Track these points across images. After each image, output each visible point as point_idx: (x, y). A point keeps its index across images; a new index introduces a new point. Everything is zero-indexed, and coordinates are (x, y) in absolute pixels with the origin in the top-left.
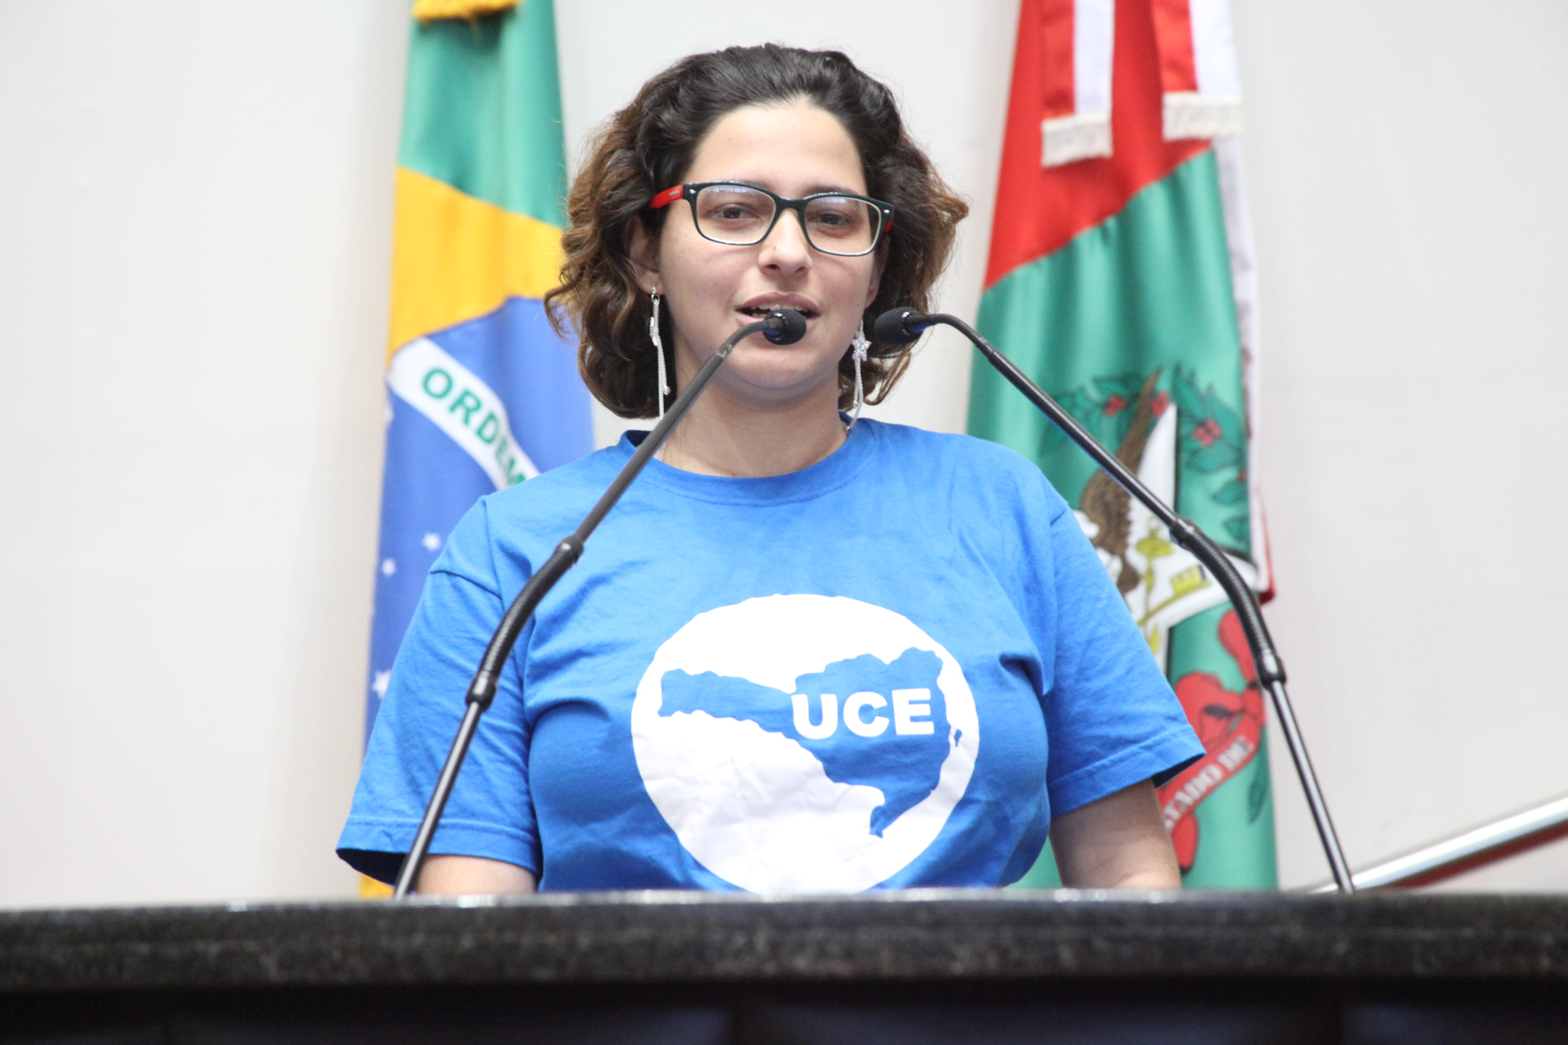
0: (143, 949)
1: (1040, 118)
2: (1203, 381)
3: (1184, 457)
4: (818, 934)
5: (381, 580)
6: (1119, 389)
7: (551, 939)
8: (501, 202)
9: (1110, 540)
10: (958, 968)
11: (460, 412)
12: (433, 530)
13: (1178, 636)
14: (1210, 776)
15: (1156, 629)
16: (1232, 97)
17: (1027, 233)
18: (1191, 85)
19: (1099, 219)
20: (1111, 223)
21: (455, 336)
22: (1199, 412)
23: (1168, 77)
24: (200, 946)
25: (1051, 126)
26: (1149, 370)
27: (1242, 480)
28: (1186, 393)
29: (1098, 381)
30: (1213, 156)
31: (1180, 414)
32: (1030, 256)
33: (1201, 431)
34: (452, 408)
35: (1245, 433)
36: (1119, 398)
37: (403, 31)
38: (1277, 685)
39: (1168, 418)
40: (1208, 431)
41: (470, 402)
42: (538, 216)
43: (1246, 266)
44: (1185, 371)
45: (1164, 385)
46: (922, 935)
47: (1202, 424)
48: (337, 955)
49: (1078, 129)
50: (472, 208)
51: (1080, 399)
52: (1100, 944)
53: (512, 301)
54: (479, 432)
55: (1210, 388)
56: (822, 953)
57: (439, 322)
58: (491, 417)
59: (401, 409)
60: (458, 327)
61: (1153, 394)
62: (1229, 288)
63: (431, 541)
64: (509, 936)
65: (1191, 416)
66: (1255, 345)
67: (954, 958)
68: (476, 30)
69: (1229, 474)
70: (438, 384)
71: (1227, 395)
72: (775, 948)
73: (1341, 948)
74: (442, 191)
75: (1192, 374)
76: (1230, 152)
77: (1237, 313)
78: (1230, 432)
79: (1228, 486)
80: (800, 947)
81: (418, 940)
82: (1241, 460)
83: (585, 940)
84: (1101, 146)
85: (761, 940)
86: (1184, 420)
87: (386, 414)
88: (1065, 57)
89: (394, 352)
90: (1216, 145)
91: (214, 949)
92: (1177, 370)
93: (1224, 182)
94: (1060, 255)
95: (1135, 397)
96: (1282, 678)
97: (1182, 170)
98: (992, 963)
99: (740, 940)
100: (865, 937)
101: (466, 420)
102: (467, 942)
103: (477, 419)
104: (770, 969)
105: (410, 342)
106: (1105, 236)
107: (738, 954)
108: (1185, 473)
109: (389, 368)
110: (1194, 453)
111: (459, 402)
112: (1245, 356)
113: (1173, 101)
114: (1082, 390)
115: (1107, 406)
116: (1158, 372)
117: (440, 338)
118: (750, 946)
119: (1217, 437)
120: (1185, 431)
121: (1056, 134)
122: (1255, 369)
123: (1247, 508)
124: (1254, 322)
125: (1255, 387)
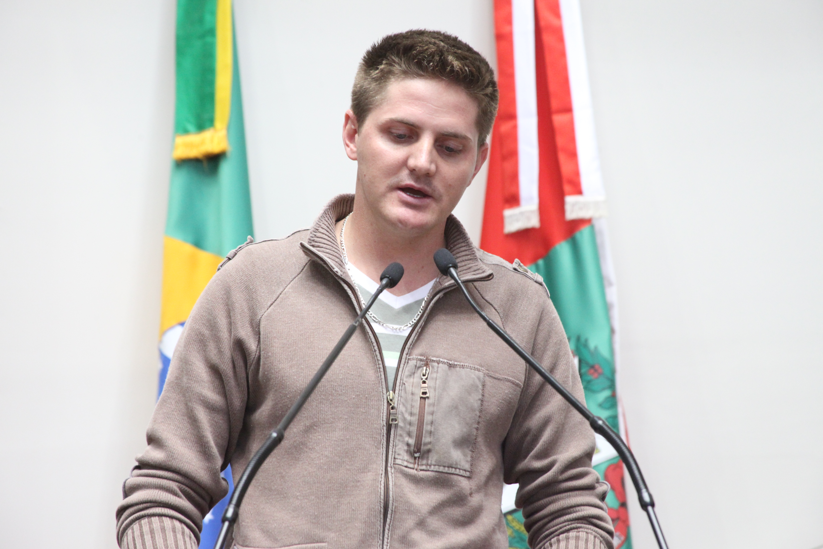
1: (503, 209)
2: (592, 345)
8: (219, 253)
16: (601, 197)
18: (579, 192)
19: (534, 260)
20: (541, 262)
22: (591, 361)
23: (567, 188)
25: (508, 213)
27: (614, 396)
28: (583, 350)
30: (593, 227)
31: (580, 362)
33: (592, 371)
35: (613, 372)
37: (168, 166)
38: (650, 508)
40: (596, 371)
43: (611, 284)
44: (583, 339)
47: (592, 367)
49: (522, 213)
50: (204, 256)
55: (596, 348)
59: (167, 362)
62: (603, 295)
65: (587, 363)
66: (617, 324)
68: (205, 164)
69: (607, 393)
71: (604, 351)
74: (188, 248)
75: (586, 340)
76: (601, 225)
77: (607, 307)
78: (607, 372)
79: (607, 399)
82: (612, 386)
84: (534, 222)
86: (583, 365)
87: (158, 365)
88: (514, 177)
89: (163, 333)
90: (595, 222)
92: (578, 339)
93: (599, 240)
96: (653, 504)
97: (578, 235)
105: (172, 327)
106: (538, 268)
109: (161, 341)
110: (589, 382)
112: (612, 331)
113: (570, 200)
119: (600, 374)
120: (583, 371)
121: (511, 216)
122: (617, 338)
123: (616, 411)
124: (616, 313)
125: (617, 347)
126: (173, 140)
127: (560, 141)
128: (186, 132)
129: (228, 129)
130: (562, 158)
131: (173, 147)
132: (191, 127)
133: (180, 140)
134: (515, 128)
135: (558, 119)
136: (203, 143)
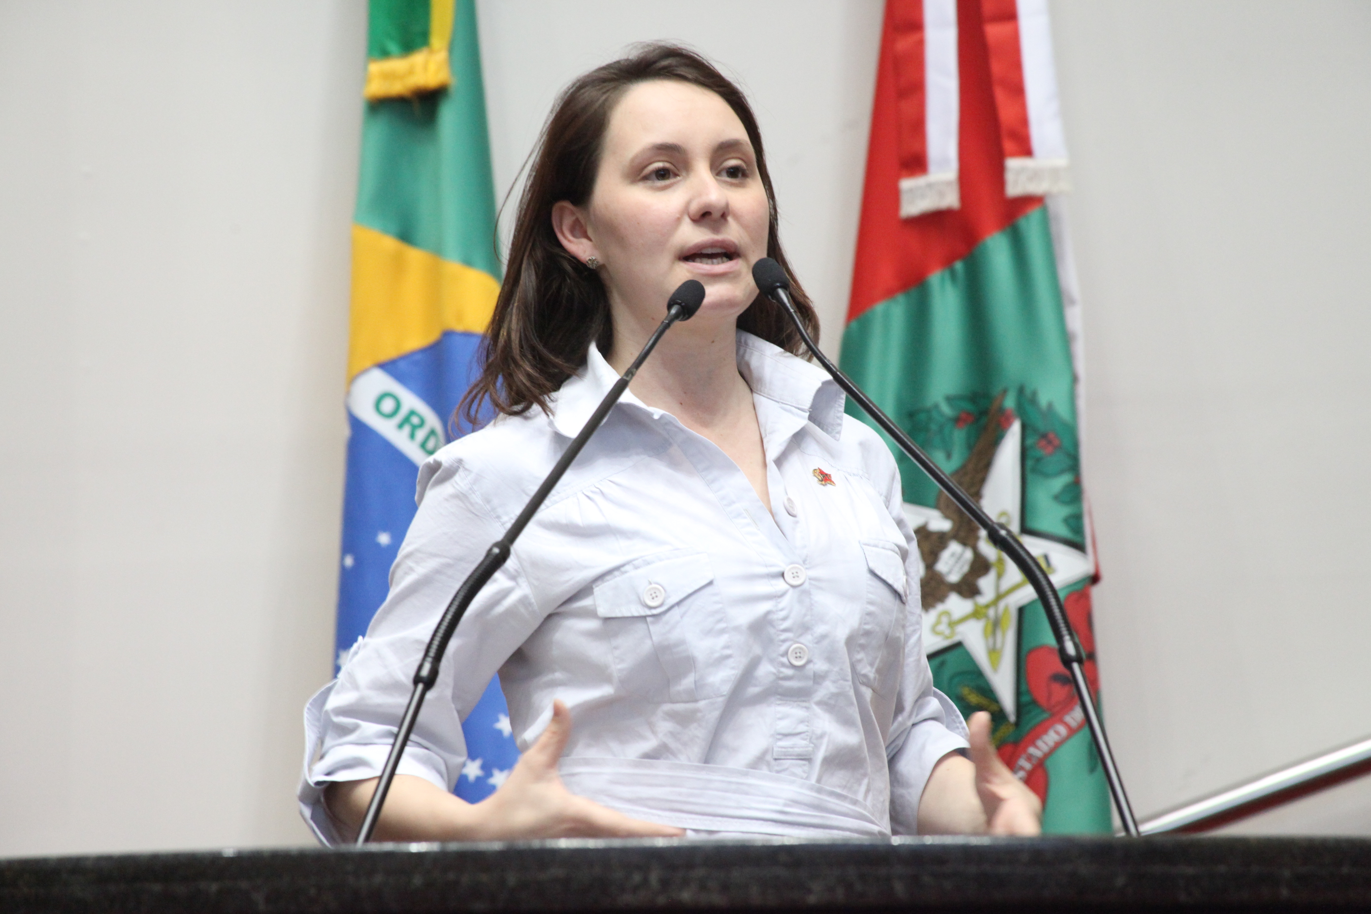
0: (157, 888)
1: (898, 177)
2: (1043, 400)
3: (1030, 463)
4: (700, 872)
5: (343, 570)
6: (968, 406)
7: (484, 878)
8: (438, 251)
9: (962, 534)
10: (812, 899)
11: (407, 429)
12: (385, 529)
13: (1027, 615)
14: (1057, 733)
15: (1007, 608)
16: (1061, 161)
17: (886, 273)
18: (1026, 150)
19: (947, 262)
20: (959, 266)
21: (402, 365)
22: (1041, 425)
23: (1008, 145)
24: (203, 885)
25: (907, 184)
26: (996, 391)
27: (1076, 483)
28: (1030, 409)
29: (949, 399)
30: (1045, 211)
31: (1024, 428)
32: (889, 293)
33: (1044, 442)
34: (400, 426)
35: (1076, 444)
36: (969, 414)
37: (357, 110)
39: (1015, 430)
40: (1050, 442)
41: (415, 420)
42: (468, 262)
43: (1073, 302)
44: (1028, 392)
45: (1010, 403)
46: (782, 872)
47: (1044, 436)
48: (313, 892)
49: (930, 186)
50: (415, 256)
51: (935, 414)
52: (927, 879)
53: (447, 334)
54: (423, 445)
55: (1050, 406)
56: (703, 886)
57: (389, 353)
58: (432, 432)
59: (358, 427)
60: (404, 357)
61: (1001, 411)
62: (1061, 319)
63: (384, 539)
64: (451, 876)
65: (1035, 430)
66: (1081, 367)
67: (809, 891)
68: (416, 107)
69: (1065, 479)
70: (388, 405)
71: (1062, 410)
72: (665, 884)
73: (1120, 881)
74: (390, 243)
75: (1034, 394)
76: (1059, 207)
77: (1067, 339)
78: (1067, 443)
79: (1067, 488)
80: (686, 883)
81: (378, 879)
82: (1074, 465)
83: (512, 879)
84: (951, 199)
85: (654, 877)
86: (1029, 432)
87: (345, 432)
88: (918, 126)
89: (352, 380)
90: (1050, 203)
91: (214, 887)
92: (1021, 391)
93: (1054, 229)
94: (914, 292)
95: (984, 413)
97: (1021, 222)
98: (840, 895)
99: (637, 878)
100: (737, 875)
101: (412, 436)
102: (417, 880)
103: (421, 434)
104: (661, 900)
105: (365, 371)
106: (953, 276)
107: (636, 889)
108: (1030, 477)
109: (348, 393)
110: (1038, 460)
111: (406, 420)
112: (1074, 378)
113: (1013, 164)
114: (936, 406)
115: (957, 421)
116: (1005, 392)
117: (389, 367)
118: (645, 881)
119: (1058, 447)
120: (1029, 441)
121: (911, 190)
122: (1082, 389)
123: (1080, 508)
124: (1080, 349)
125: (1082, 404)
126: (365, 69)
127: (997, 68)
128: (385, 54)
129: (451, 49)
130: (1000, 96)
131: (366, 78)
132: (393, 47)
133: (376, 68)
134: (920, 44)
135: (994, 31)
136: (411, 71)
